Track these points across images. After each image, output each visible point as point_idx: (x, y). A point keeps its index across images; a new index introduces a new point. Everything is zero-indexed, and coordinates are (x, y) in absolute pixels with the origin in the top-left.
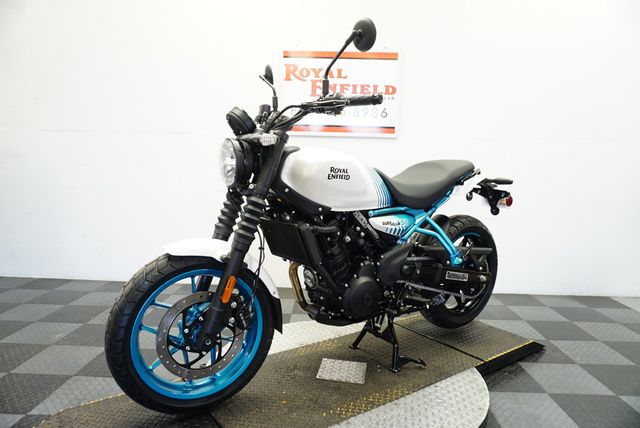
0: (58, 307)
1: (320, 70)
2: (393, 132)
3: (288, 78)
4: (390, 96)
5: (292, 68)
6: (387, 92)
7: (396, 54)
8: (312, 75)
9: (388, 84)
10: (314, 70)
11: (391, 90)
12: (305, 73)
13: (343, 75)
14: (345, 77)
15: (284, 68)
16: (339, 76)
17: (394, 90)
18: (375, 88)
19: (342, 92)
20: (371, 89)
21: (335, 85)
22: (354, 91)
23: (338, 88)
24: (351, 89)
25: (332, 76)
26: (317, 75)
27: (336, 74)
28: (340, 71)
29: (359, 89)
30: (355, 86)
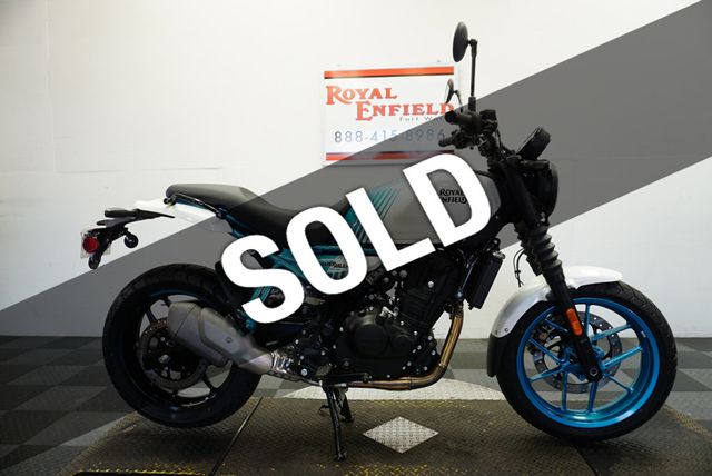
0: (82, 368)
1: (366, 90)
3: (330, 102)
5: (334, 90)
6: (445, 111)
7: (451, 68)
8: (358, 95)
10: (359, 91)
12: (349, 95)
13: (392, 94)
14: (395, 97)
15: (326, 90)
16: (388, 96)
18: (430, 106)
19: (392, 113)
20: (425, 109)
21: (384, 107)
22: (406, 113)
23: (387, 110)
24: (402, 110)
25: (379, 97)
26: (363, 97)
27: (383, 94)
28: (388, 90)
29: (411, 109)
30: (406, 107)
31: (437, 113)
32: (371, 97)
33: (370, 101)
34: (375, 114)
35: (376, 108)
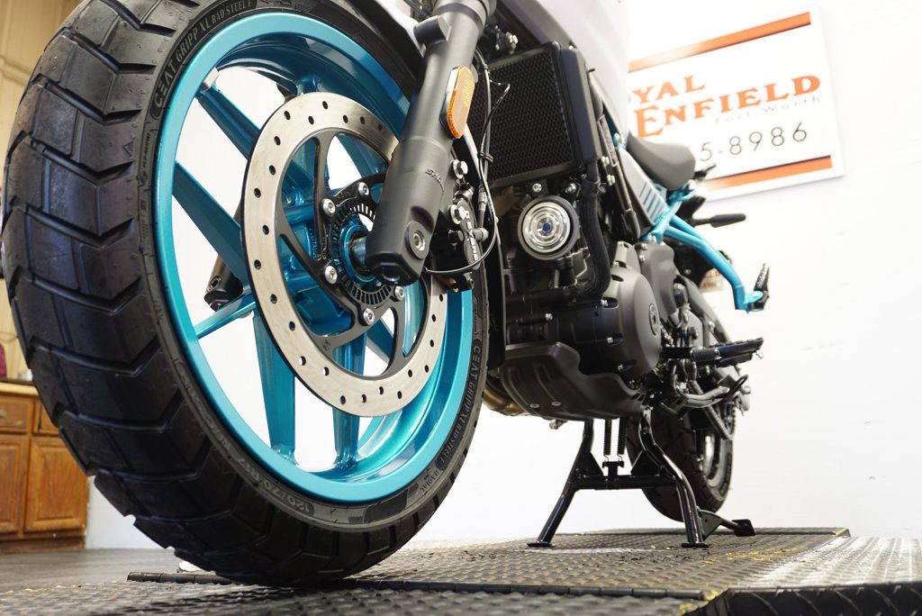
1: (649, 89)
2: (829, 166)
4: (808, 96)
6: (799, 90)
7: (807, 14)
9: (797, 76)
10: (638, 92)
11: (806, 84)
13: (696, 84)
14: (702, 88)
16: (690, 88)
17: (815, 83)
18: (770, 89)
19: (699, 114)
20: (762, 94)
21: (683, 108)
22: (725, 108)
23: (690, 112)
24: (718, 105)
25: (674, 93)
26: (644, 100)
27: (680, 86)
28: (689, 80)
29: (734, 102)
30: (724, 100)
31: (785, 97)
32: (660, 97)
33: (658, 103)
34: (668, 123)
35: (669, 113)
